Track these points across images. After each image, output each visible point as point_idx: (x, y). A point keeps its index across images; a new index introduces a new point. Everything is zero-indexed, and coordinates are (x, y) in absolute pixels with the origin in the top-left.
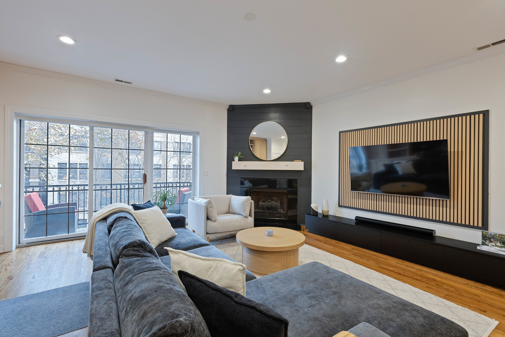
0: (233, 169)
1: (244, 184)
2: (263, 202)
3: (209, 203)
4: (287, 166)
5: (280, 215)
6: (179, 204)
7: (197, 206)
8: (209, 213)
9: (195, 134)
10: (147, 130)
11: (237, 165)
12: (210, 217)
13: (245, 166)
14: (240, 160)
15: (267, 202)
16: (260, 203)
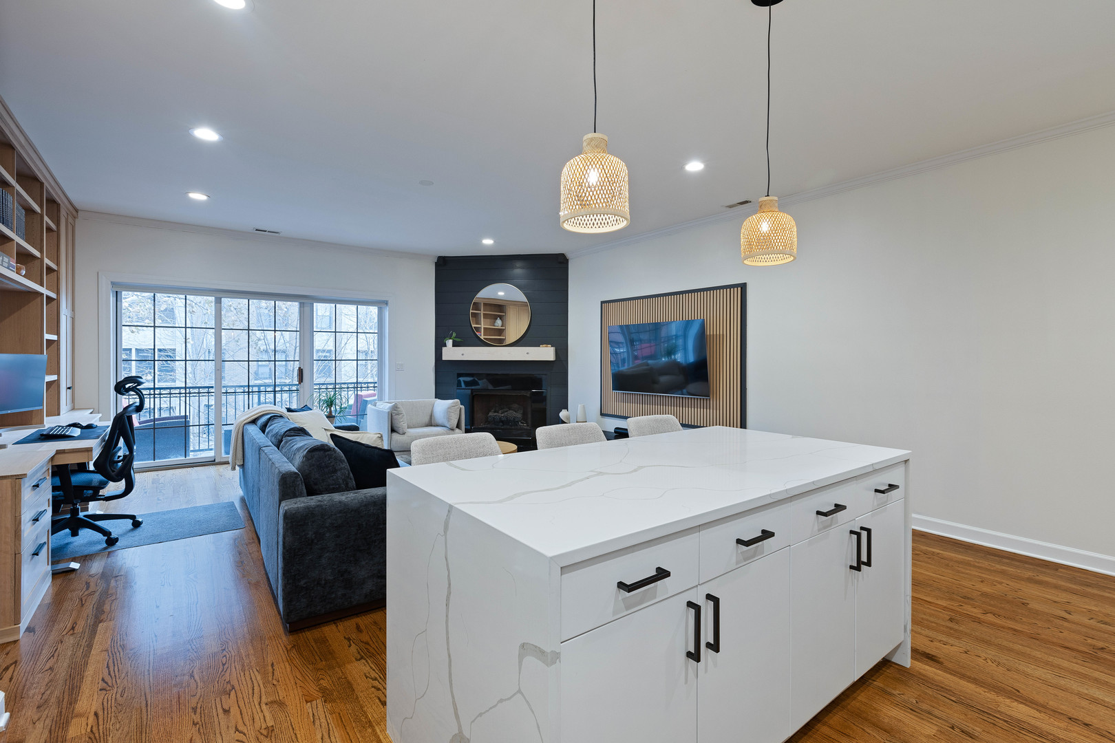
0: (443, 359)
2: (495, 412)
3: (395, 408)
4: (528, 353)
5: (520, 432)
6: (357, 415)
7: (379, 412)
8: (394, 422)
9: (381, 304)
10: (302, 301)
11: (452, 353)
12: (395, 429)
13: (463, 355)
14: (455, 345)
15: (500, 412)
16: (490, 414)
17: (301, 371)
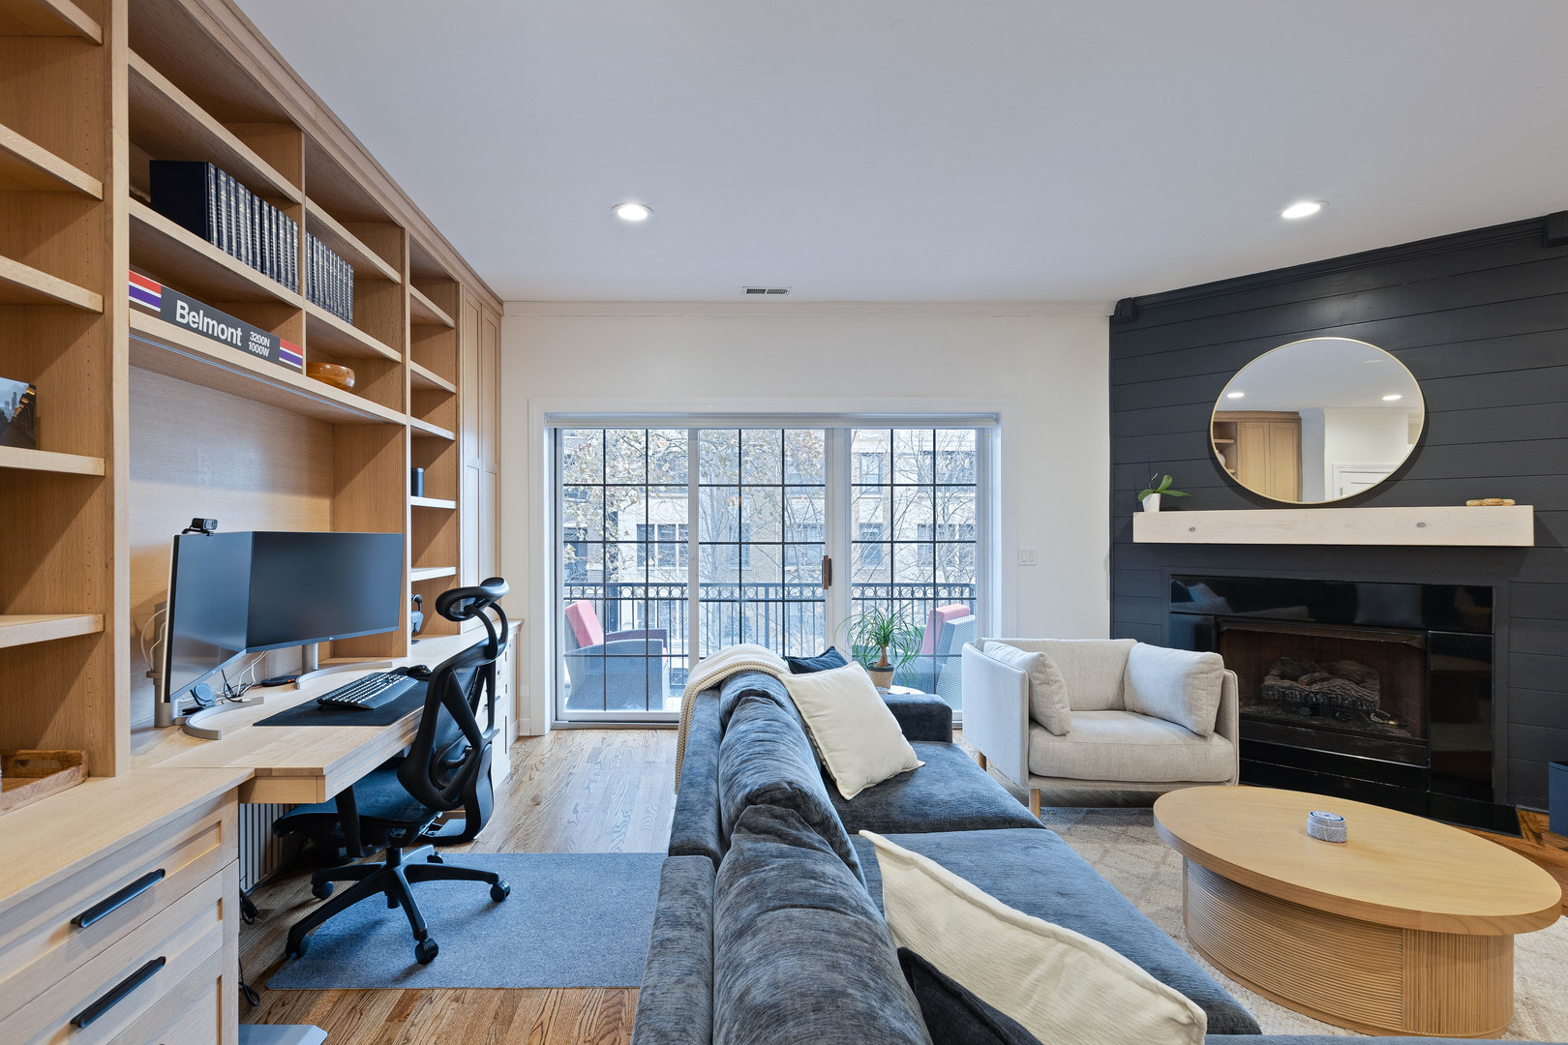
0: (1136, 541)
1: (1190, 599)
2: (1283, 677)
3: (1038, 665)
4: (1421, 526)
5: (1383, 742)
6: (934, 656)
7: (994, 671)
8: (1038, 701)
9: (983, 422)
10: (830, 425)
11: (1154, 525)
12: (1041, 718)
13: (1192, 529)
14: (1166, 505)
15: (1305, 678)
16: (1269, 681)
17: (827, 564)
